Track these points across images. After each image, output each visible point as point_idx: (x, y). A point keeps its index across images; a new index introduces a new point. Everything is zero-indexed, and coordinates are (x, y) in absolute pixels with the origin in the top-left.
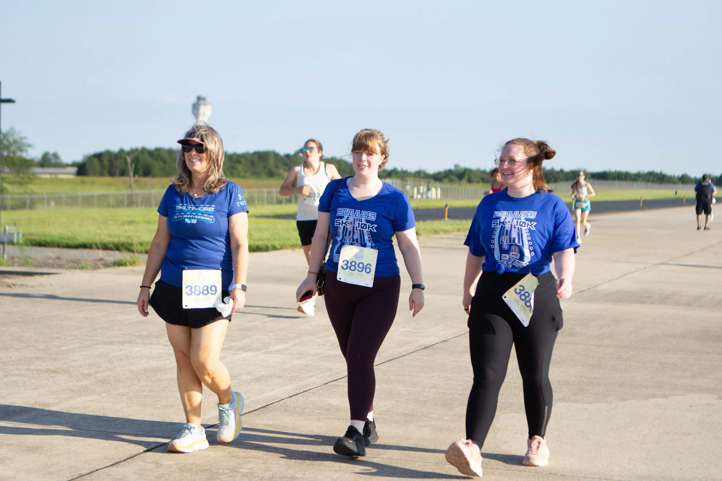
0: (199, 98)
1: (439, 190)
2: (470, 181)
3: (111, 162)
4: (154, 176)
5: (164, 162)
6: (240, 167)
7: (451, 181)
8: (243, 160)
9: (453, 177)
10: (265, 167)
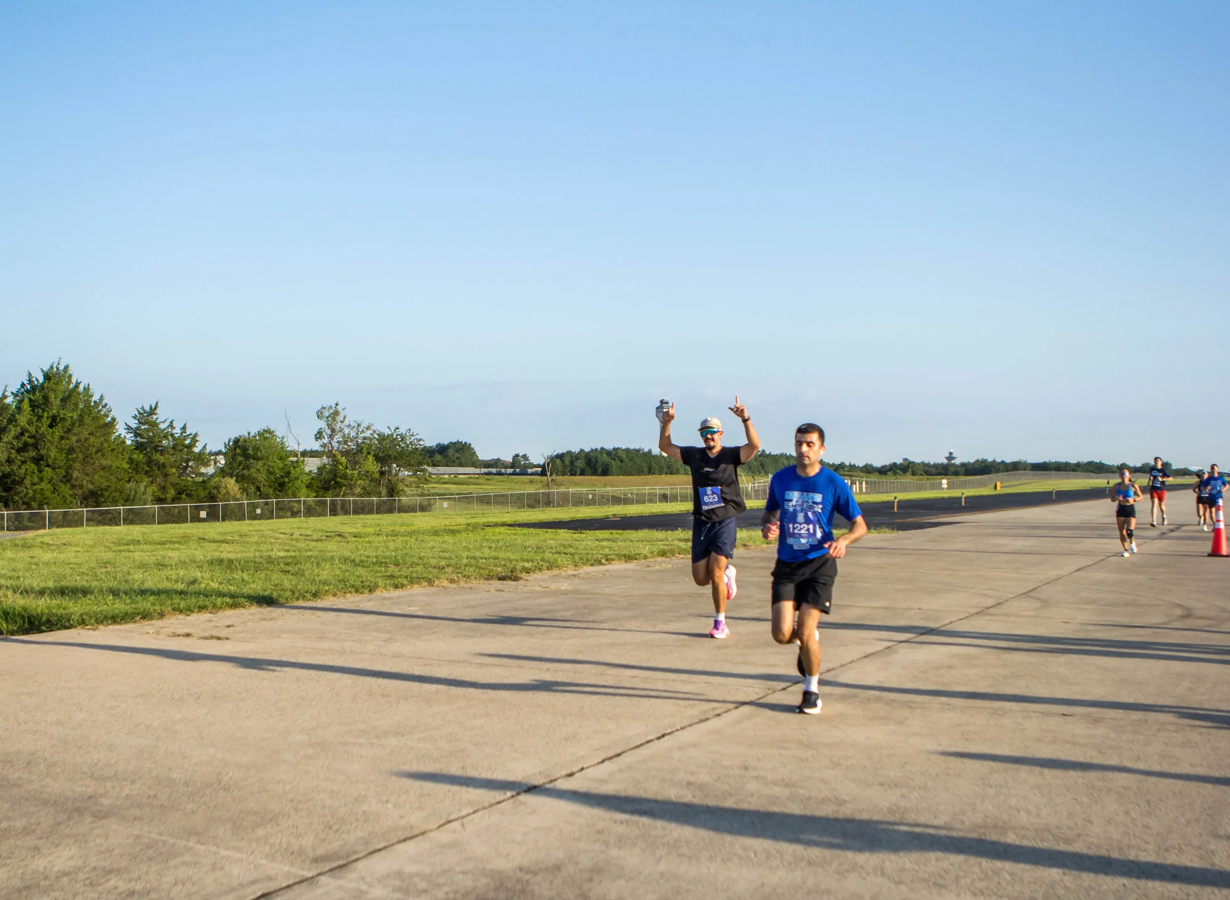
0: (662, 402)
3: (572, 462)
4: (611, 475)
5: (622, 461)
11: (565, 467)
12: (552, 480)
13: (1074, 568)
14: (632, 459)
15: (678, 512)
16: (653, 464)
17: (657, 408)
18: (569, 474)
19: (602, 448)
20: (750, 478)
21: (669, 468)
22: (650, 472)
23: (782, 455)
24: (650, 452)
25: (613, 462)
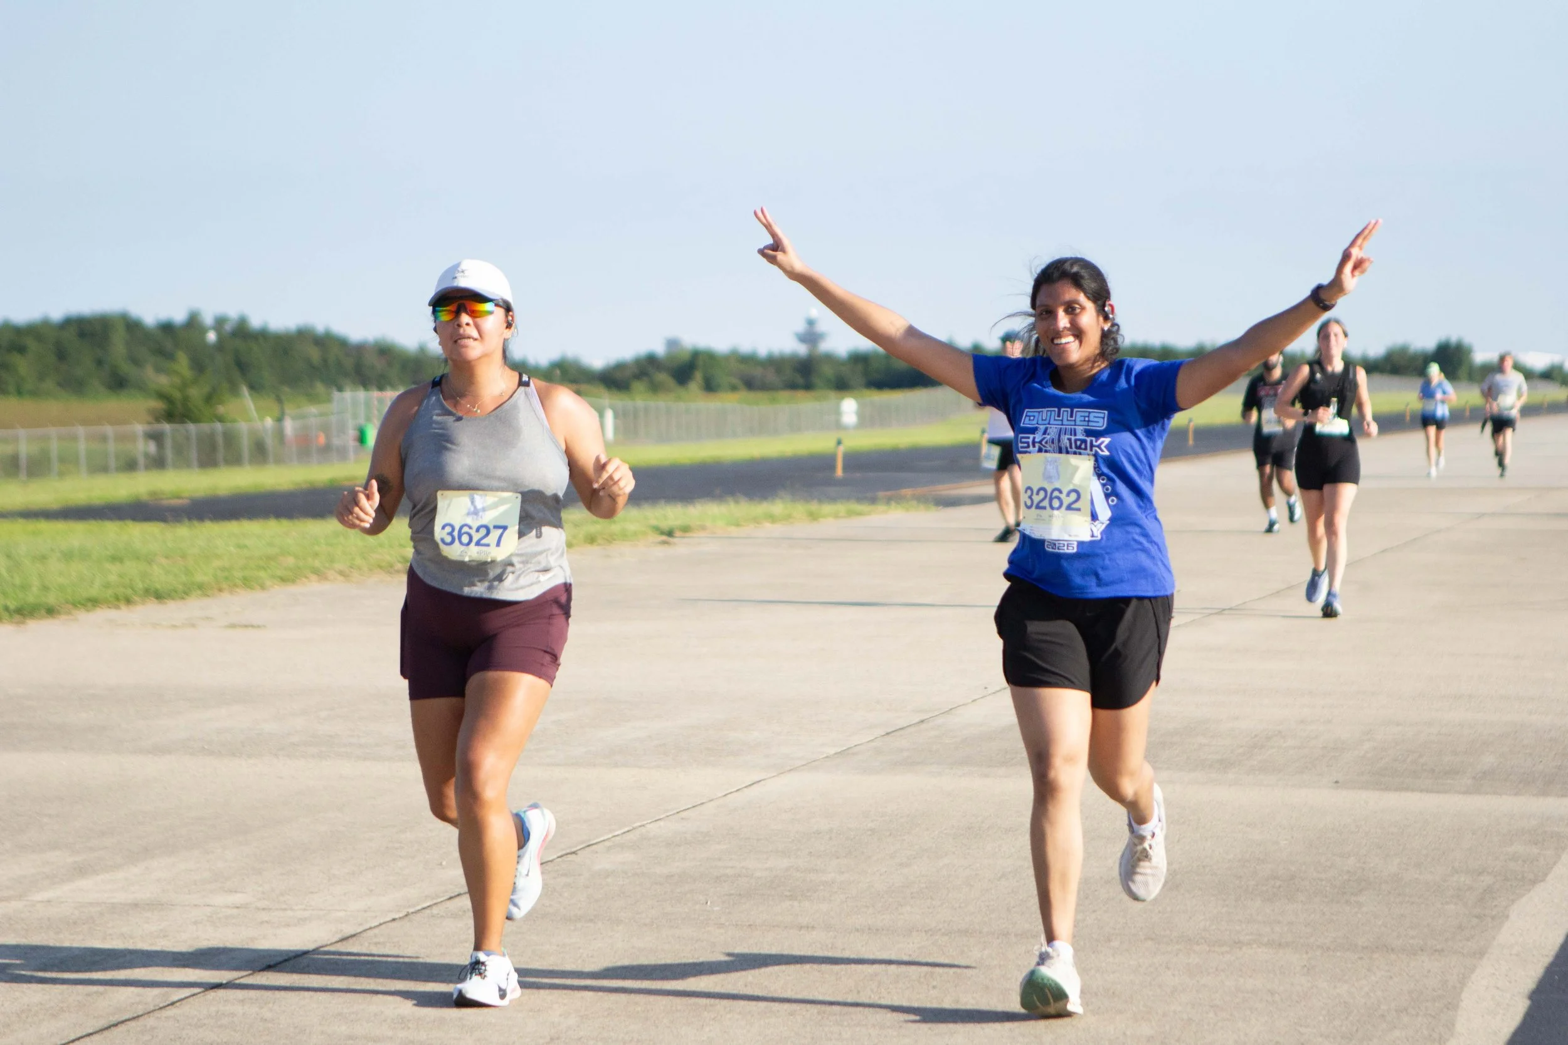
1: (609, 415)
2: (710, 387)
6: (23, 365)
7: (655, 388)
8: (31, 344)
9: (662, 377)
10: (99, 363)
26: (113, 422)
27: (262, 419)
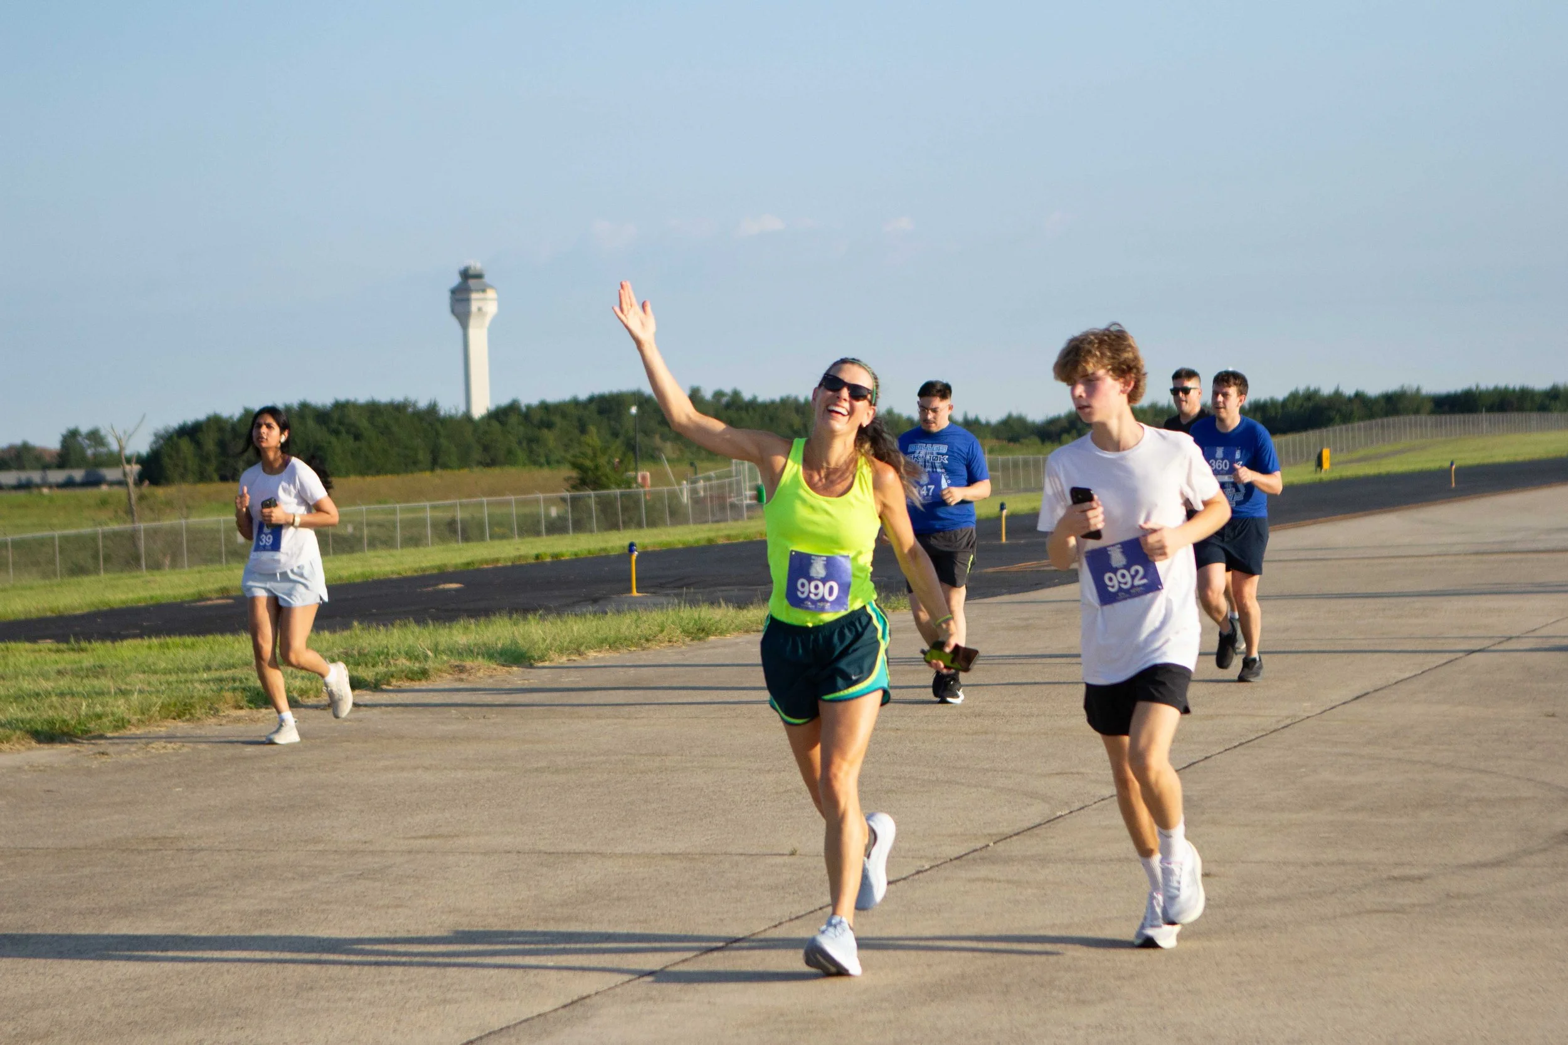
0: (466, 275)
11: (205, 459)
12: (142, 498)
13: (1347, 694)
14: (386, 431)
15: (409, 574)
16: (443, 442)
17: (454, 292)
18: (216, 477)
19: (304, 406)
20: (685, 467)
21: (486, 448)
22: (436, 462)
23: (784, 402)
24: (432, 409)
25: (333, 439)
26: (514, 491)
27: (679, 484)
